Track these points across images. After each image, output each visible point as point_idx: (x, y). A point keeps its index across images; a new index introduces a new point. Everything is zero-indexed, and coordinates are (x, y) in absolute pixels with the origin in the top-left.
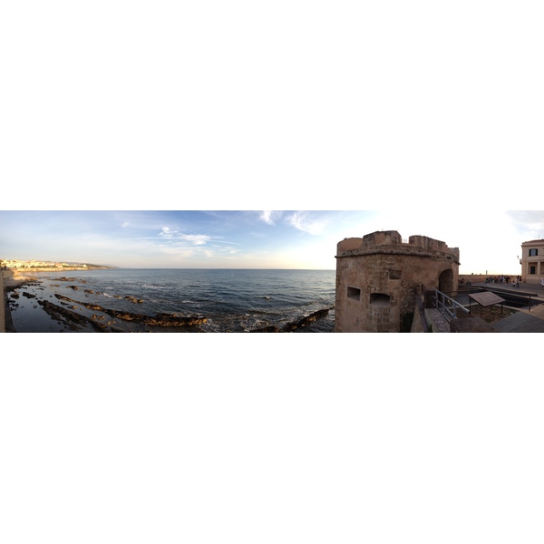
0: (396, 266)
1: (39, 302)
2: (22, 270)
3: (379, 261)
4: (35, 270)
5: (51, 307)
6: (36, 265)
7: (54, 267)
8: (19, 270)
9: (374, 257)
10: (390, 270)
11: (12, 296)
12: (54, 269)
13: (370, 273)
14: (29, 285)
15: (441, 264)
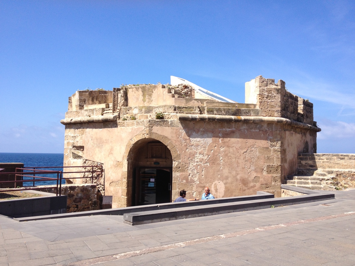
10: (73, 145)
15: (131, 131)
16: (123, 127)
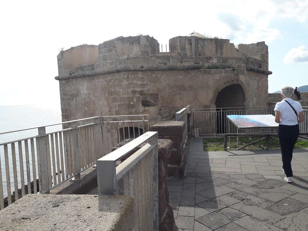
0: (150, 88)
3: (125, 83)
9: (117, 76)
10: (141, 93)
13: (114, 100)
15: (219, 78)
16: (209, 75)
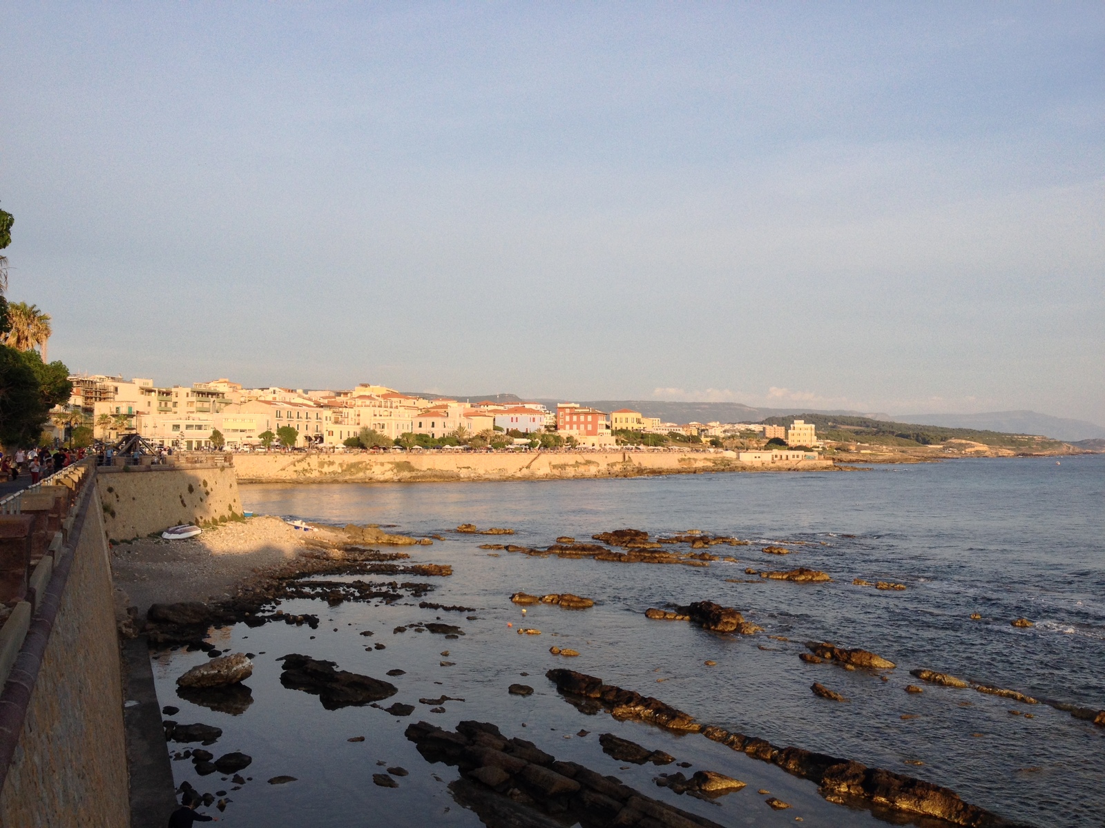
1: (421, 736)
2: (277, 465)
4: (381, 466)
5: (518, 777)
6: (398, 422)
7: (549, 441)
8: (246, 465)
11: (190, 689)
12: (544, 464)
14: (334, 598)
